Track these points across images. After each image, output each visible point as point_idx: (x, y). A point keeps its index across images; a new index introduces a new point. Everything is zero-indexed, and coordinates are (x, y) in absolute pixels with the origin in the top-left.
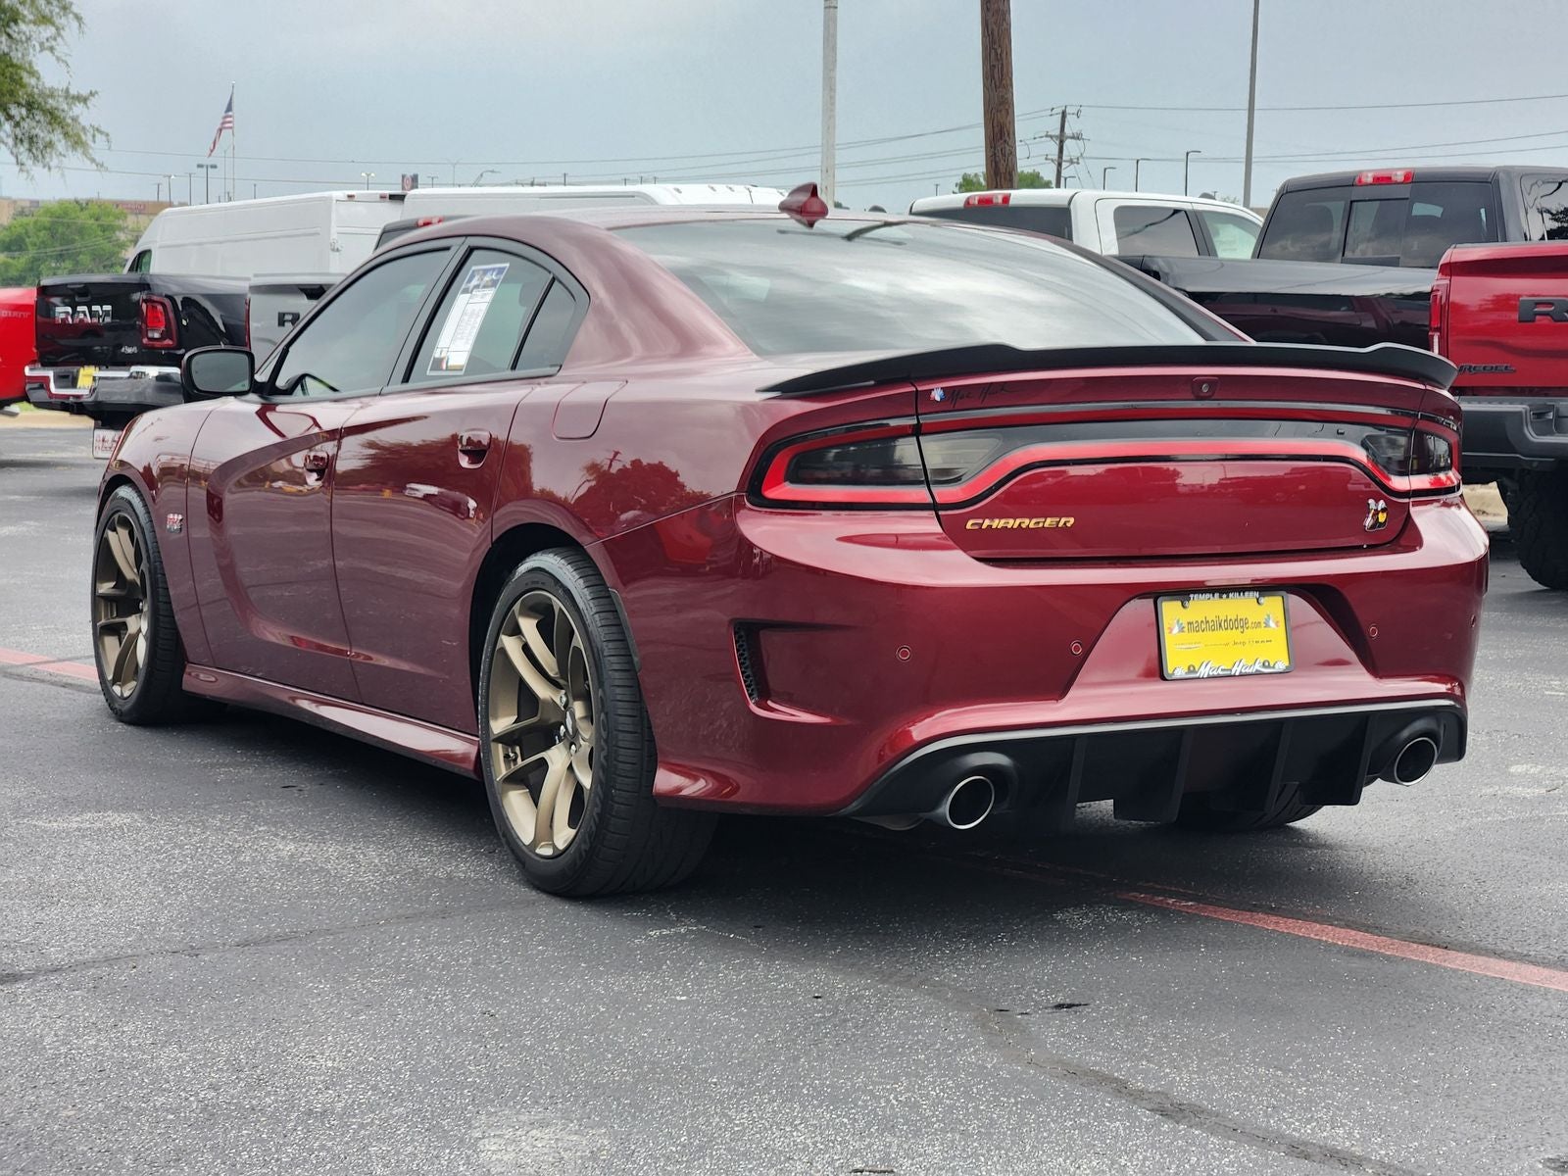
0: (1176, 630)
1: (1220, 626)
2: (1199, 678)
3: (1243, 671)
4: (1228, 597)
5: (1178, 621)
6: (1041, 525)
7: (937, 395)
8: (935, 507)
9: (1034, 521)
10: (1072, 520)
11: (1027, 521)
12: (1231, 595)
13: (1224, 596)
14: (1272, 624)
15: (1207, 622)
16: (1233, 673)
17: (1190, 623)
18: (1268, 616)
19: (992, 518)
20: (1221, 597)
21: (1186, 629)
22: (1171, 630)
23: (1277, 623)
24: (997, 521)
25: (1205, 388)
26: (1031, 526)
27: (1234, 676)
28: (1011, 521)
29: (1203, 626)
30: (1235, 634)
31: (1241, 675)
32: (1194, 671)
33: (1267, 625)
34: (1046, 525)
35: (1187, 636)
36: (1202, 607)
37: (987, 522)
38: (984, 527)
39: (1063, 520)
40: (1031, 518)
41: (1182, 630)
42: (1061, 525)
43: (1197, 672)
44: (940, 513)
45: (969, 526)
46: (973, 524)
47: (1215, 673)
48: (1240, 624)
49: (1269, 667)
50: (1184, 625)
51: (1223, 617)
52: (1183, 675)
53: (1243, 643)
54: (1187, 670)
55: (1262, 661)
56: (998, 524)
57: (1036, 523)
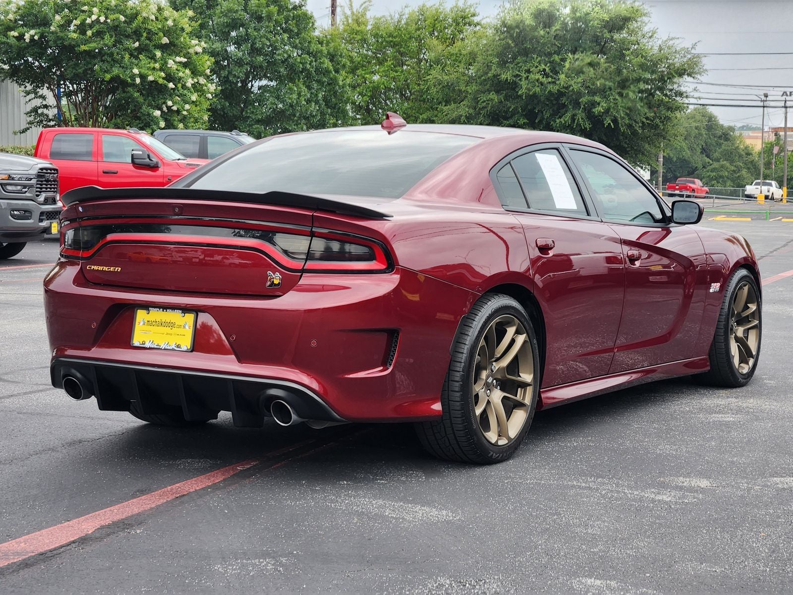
0: (142, 323)
1: (162, 324)
2: (145, 347)
3: (166, 348)
4: (166, 311)
5: (143, 320)
7: (81, 209)
10: (120, 269)
12: (168, 310)
14: (187, 327)
15: (156, 322)
17: (148, 321)
18: (186, 323)
20: (163, 311)
21: (146, 324)
22: (139, 323)
23: (189, 327)
25: (177, 210)
26: (106, 270)
27: (161, 349)
29: (154, 323)
30: (168, 330)
33: (184, 327)
34: (111, 270)
35: (146, 327)
36: (154, 315)
37: (92, 267)
38: (92, 269)
39: (117, 268)
40: (106, 267)
41: (144, 324)
42: (116, 271)
43: (145, 345)
46: (88, 267)
47: (153, 346)
48: (171, 325)
49: (180, 347)
50: (146, 322)
51: (164, 321)
52: (139, 345)
53: (171, 334)
54: (141, 343)
55: (177, 345)
56: (96, 268)
57: (108, 269)
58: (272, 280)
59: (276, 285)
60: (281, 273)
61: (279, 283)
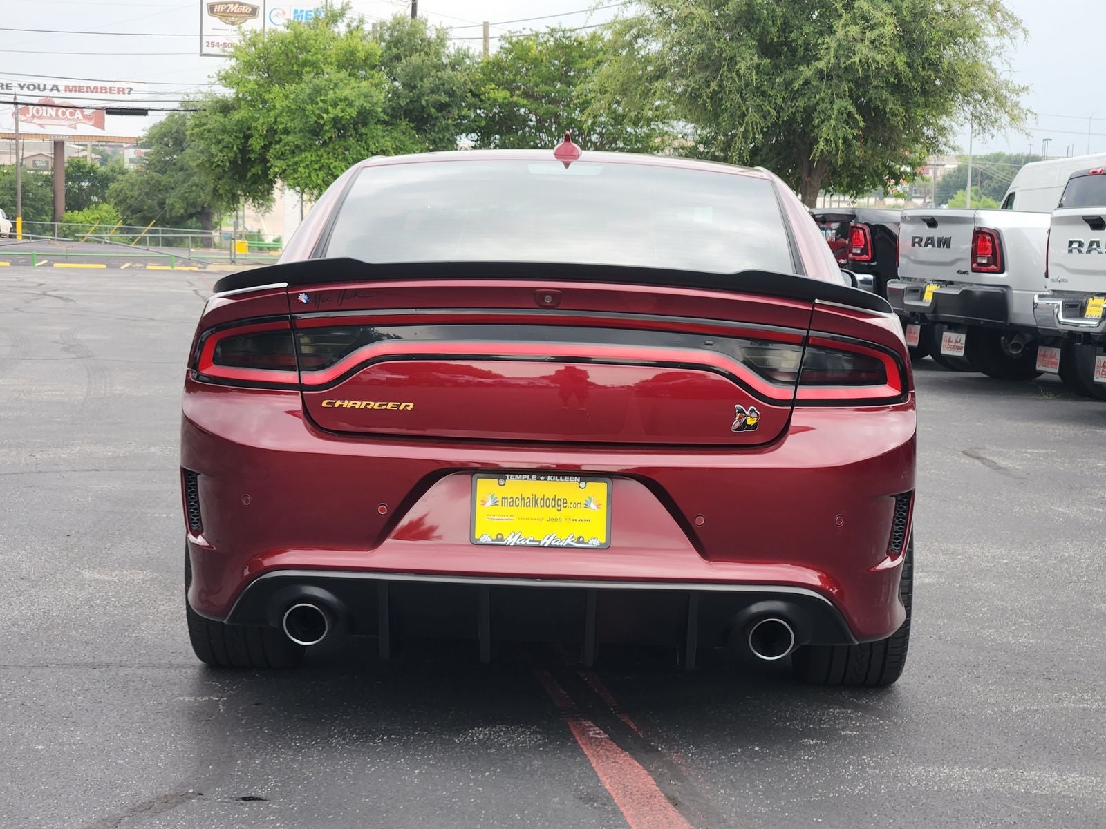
0: (490, 503)
1: (536, 502)
2: (505, 545)
3: (553, 543)
4: (546, 479)
5: (492, 496)
6: (384, 407)
7: (303, 298)
8: (300, 387)
9: (378, 404)
10: (412, 405)
11: (372, 404)
12: (549, 478)
13: (542, 478)
14: (593, 506)
15: (523, 499)
16: (541, 544)
17: (505, 499)
18: (590, 498)
19: (343, 399)
20: (538, 479)
21: (499, 503)
22: (484, 503)
23: (598, 506)
24: (347, 402)
25: (548, 299)
26: (375, 408)
27: (543, 547)
28: (359, 403)
29: (518, 502)
30: (552, 512)
31: (550, 547)
32: (502, 540)
33: (587, 506)
34: (389, 407)
35: (501, 510)
36: (517, 486)
37: (338, 403)
38: (336, 405)
39: (403, 405)
40: (376, 401)
41: (495, 503)
42: (401, 408)
43: (504, 541)
44: (304, 392)
45: (324, 404)
46: (327, 404)
47: (523, 542)
48: (560, 503)
49: (583, 542)
50: (500, 499)
51: (540, 496)
52: (489, 542)
53: (559, 520)
54: (494, 538)
55: (576, 537)
56: (347, 404)
57: (380, 406)
58: (744, 420)
59: (749, 427)
60: (759, 407)
61: (756, 423)
